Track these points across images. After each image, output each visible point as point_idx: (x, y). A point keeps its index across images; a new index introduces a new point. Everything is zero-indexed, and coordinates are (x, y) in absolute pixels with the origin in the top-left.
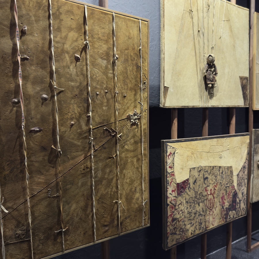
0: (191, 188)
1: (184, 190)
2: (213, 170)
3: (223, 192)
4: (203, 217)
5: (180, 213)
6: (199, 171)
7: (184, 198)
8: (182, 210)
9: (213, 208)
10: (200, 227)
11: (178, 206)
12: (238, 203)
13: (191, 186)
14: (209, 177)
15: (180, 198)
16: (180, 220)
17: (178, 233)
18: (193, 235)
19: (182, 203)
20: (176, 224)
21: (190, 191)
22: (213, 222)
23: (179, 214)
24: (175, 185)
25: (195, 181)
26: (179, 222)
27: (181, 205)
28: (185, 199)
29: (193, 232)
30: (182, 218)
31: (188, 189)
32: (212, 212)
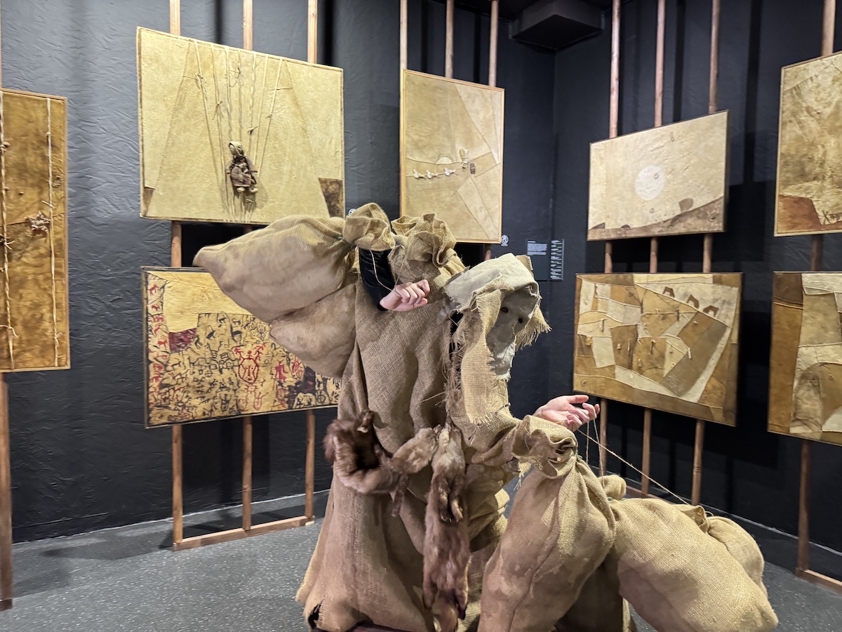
0: (201, 344)
1: (186, 345)
2: (253, 321)
3: (280, 360)
4: (231, 392)
5: (176, 378)
6: (220, 320)
7: (186, 357)
8: (180, 374)
9: (255, 381)
10: (223, 406)
11: (173, 366)
12: (319, 383)
13: (201, 341)
14: (243, 330)
15: (175, 355)
16: (176, 388)
17: (172, 406)
18: (206, 416)
19: (181, 364)
20: (167, 393)
21: (199, 348)
22: (256, 404)
23: (174, 378)
24: (167, 335)
25: (211, 334)
26: (175, 391)
27: (180, 366)
28: (189, 358)
29: (207, 412)
30: (182, 386)
31: (196, 343)
32: (254, 387)
